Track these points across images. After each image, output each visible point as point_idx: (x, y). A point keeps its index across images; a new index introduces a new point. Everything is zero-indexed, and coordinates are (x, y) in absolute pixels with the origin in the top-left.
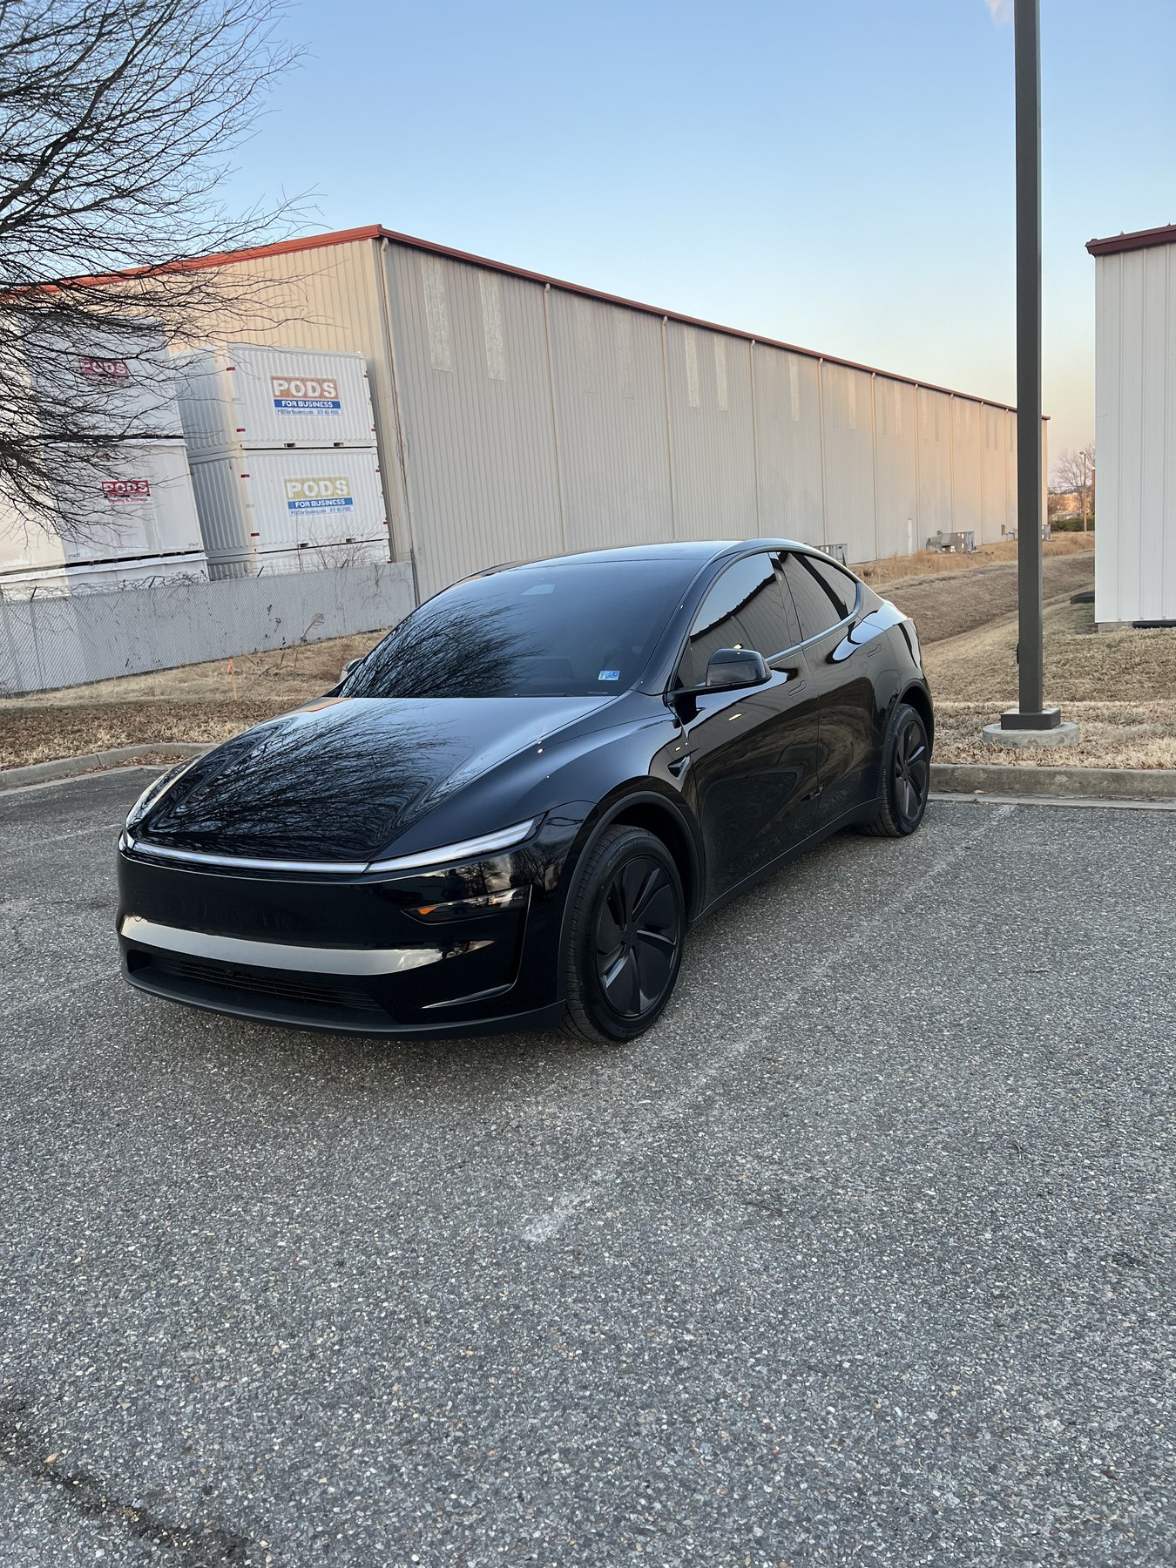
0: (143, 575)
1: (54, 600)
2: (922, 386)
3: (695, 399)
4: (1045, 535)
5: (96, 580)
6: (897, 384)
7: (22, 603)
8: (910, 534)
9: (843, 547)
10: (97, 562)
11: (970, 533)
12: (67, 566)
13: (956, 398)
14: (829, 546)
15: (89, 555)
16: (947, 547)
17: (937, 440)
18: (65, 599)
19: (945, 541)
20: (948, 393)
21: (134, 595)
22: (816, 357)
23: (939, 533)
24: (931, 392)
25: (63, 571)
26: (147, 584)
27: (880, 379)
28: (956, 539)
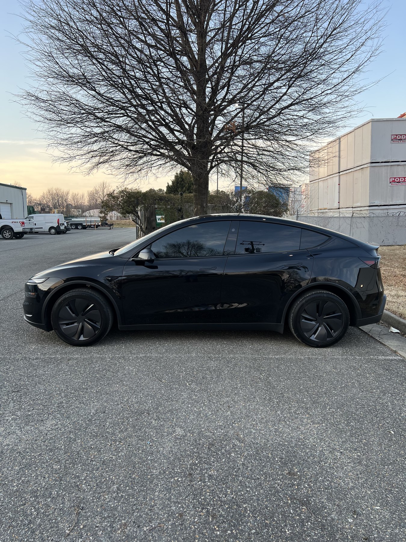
0: (396, 211)
1: (360, 217)
5: (378, 212)
7: (349, 217)
10: (381, 206)
12: (369, 206)
15: (379, 203)
18: (364, 217)
21: (391, 218)
25: (367, 208)
26: (397, 214)
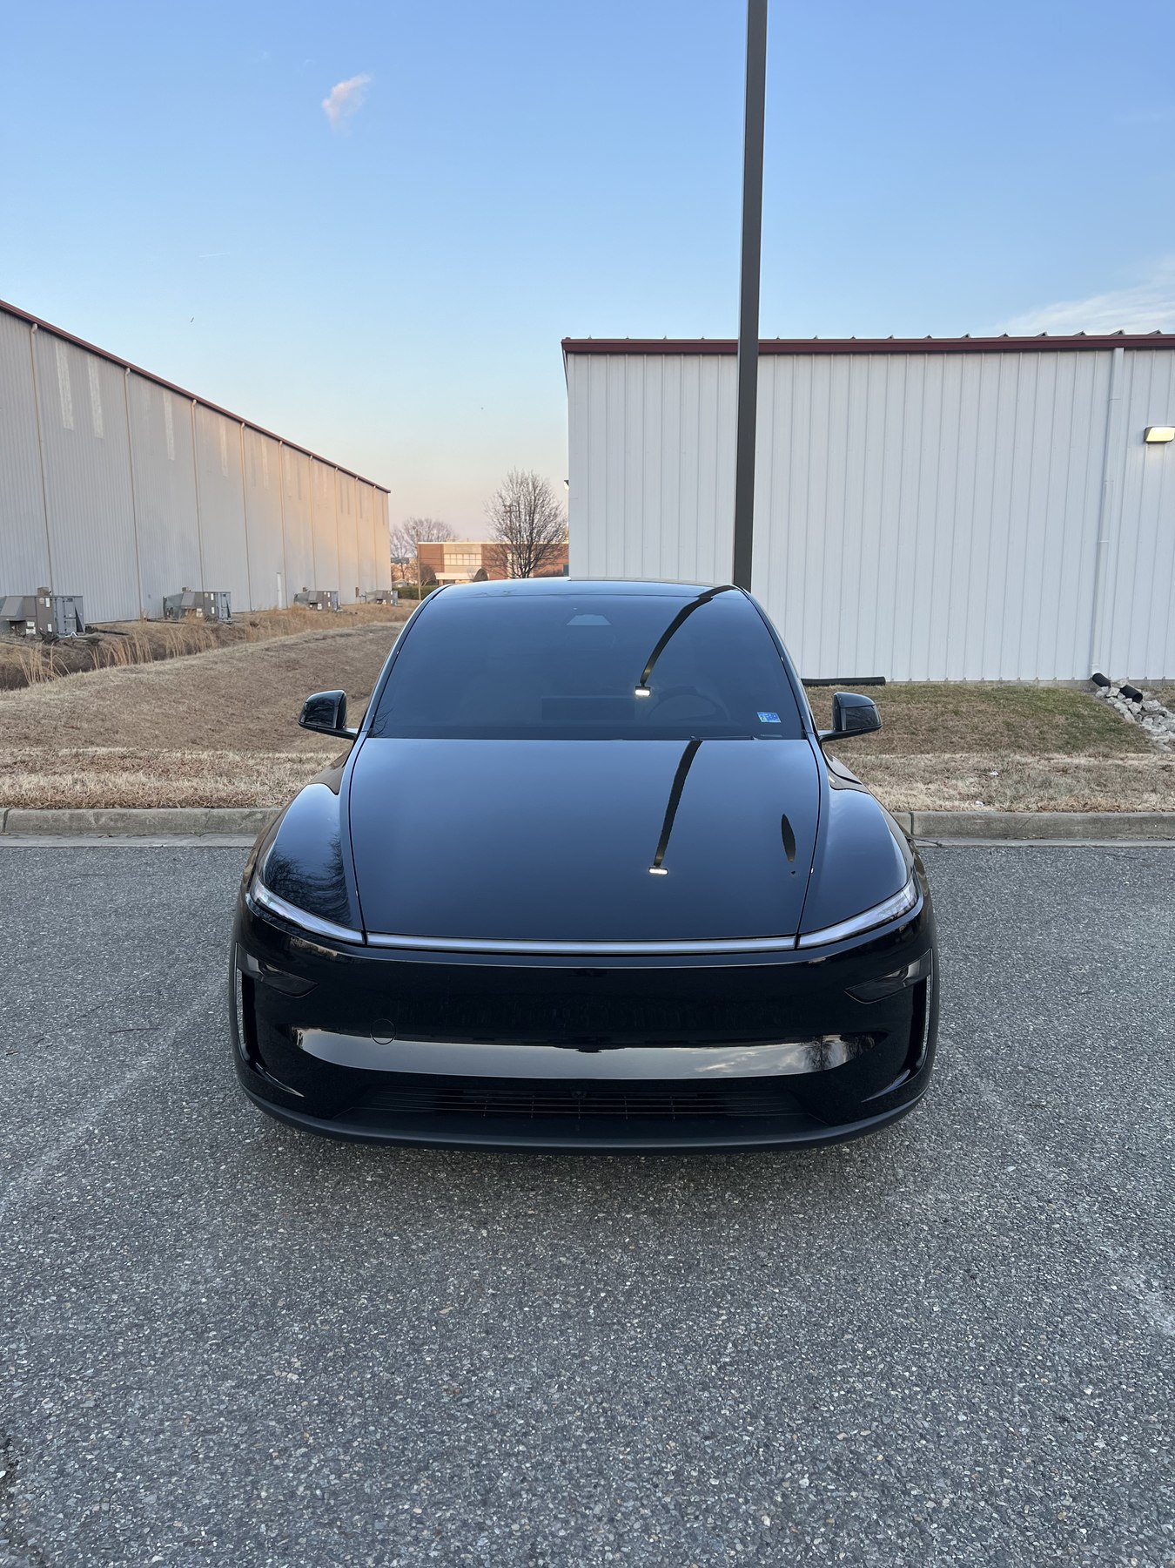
2: (286, 443)
3: (68, 421)
4: (394, 600)
6: (263, 438)
8: (280, 588)
9: (227, 595)
11: (335, 592)
13: (315, 461)
14: (214, 593)
16: (315, 604)
17: (300, 499)
19: (313, 598)
20: (308, 454)
22: (190, 397)
23: (304, 589)
24: (293, 451)
27: (248, 430)
28: (323, 597)
